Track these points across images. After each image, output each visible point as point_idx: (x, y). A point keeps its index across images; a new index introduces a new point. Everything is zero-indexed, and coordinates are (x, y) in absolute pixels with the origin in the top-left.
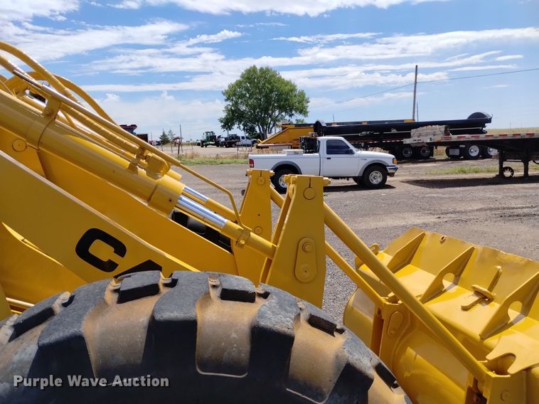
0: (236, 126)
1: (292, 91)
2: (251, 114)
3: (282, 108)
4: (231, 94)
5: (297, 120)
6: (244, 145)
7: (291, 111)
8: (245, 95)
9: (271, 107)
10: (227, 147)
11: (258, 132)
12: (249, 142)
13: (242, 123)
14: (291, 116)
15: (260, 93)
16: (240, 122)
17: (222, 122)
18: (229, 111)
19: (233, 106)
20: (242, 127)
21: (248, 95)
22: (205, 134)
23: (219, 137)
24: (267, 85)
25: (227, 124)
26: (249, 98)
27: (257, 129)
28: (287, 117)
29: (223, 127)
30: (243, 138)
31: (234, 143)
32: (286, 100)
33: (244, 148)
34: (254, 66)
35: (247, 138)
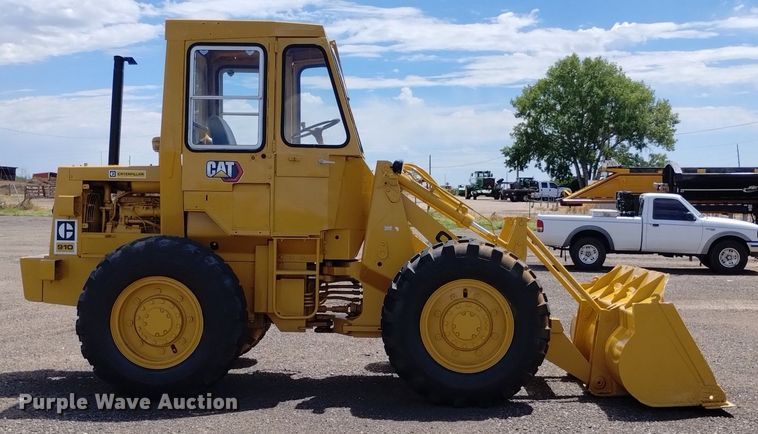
0: (533, 163)
1: (643, 101)
2: (564, 142)
3: (623, 133)
4: (528, 104)
5: (651, 155)
6: (545, 199)
7: (641, 138)
8: (553, 108)
9: (601, 130)
10: (513, 200)
11: (575, 174)
12: (553, 193)
13: (546, 157)
14: (640, 147)
15: (583, 103)
16: (541, 156)
17: (507, 154)
18: (521, 135)
19: (529, 125)
20: (544, 164)
21: (558, 107)
22: (475, 176)
23: (500, 181)
24: (595, 89)
25: (517, 158)
26: (561, 113)
27: (573, 169)
28: (633, 151)
29: (509, 163)
30: (544, 185)
31: (526, 193)
32: (632, 118)
33: (544, 204)
34: (574, 56)
35: (553, 185)
